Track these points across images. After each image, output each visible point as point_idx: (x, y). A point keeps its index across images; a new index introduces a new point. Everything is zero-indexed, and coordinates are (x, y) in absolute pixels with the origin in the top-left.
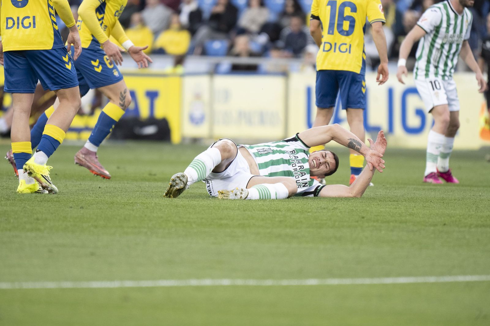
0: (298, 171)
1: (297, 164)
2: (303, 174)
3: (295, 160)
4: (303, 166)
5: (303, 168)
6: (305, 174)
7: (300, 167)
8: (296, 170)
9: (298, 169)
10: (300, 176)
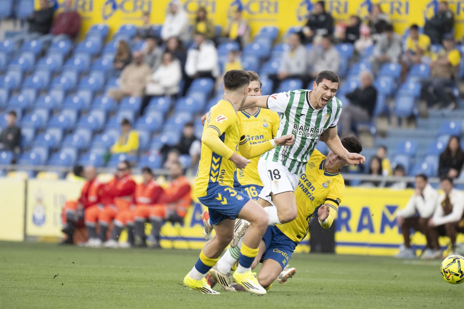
0: (314, 134)
1: (308, 133)
2: (318, 131)
3: (305, 132)
4: (312, 128)
5: (313, 129)
6: (318, 129)
7: (312, 131)
8: (312, 135)
9: (313, 133)
10: (318, 134)
